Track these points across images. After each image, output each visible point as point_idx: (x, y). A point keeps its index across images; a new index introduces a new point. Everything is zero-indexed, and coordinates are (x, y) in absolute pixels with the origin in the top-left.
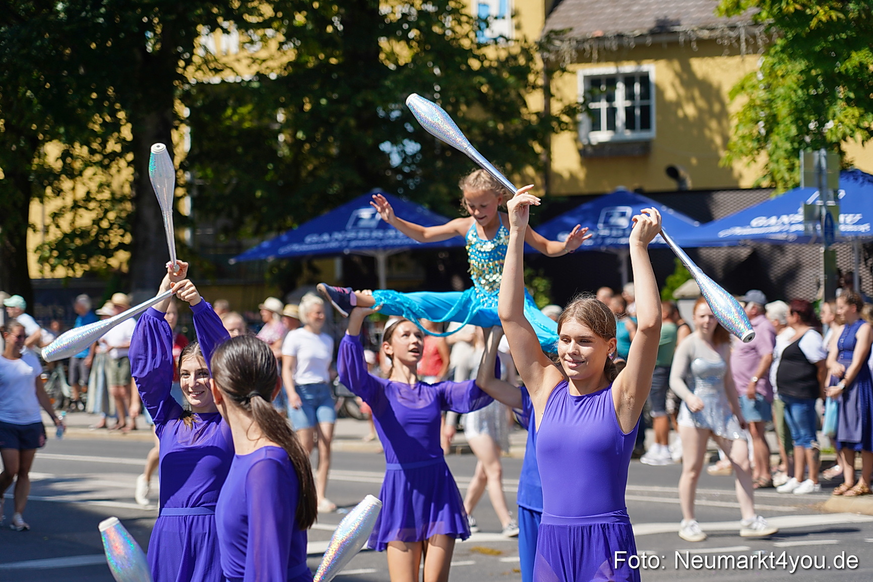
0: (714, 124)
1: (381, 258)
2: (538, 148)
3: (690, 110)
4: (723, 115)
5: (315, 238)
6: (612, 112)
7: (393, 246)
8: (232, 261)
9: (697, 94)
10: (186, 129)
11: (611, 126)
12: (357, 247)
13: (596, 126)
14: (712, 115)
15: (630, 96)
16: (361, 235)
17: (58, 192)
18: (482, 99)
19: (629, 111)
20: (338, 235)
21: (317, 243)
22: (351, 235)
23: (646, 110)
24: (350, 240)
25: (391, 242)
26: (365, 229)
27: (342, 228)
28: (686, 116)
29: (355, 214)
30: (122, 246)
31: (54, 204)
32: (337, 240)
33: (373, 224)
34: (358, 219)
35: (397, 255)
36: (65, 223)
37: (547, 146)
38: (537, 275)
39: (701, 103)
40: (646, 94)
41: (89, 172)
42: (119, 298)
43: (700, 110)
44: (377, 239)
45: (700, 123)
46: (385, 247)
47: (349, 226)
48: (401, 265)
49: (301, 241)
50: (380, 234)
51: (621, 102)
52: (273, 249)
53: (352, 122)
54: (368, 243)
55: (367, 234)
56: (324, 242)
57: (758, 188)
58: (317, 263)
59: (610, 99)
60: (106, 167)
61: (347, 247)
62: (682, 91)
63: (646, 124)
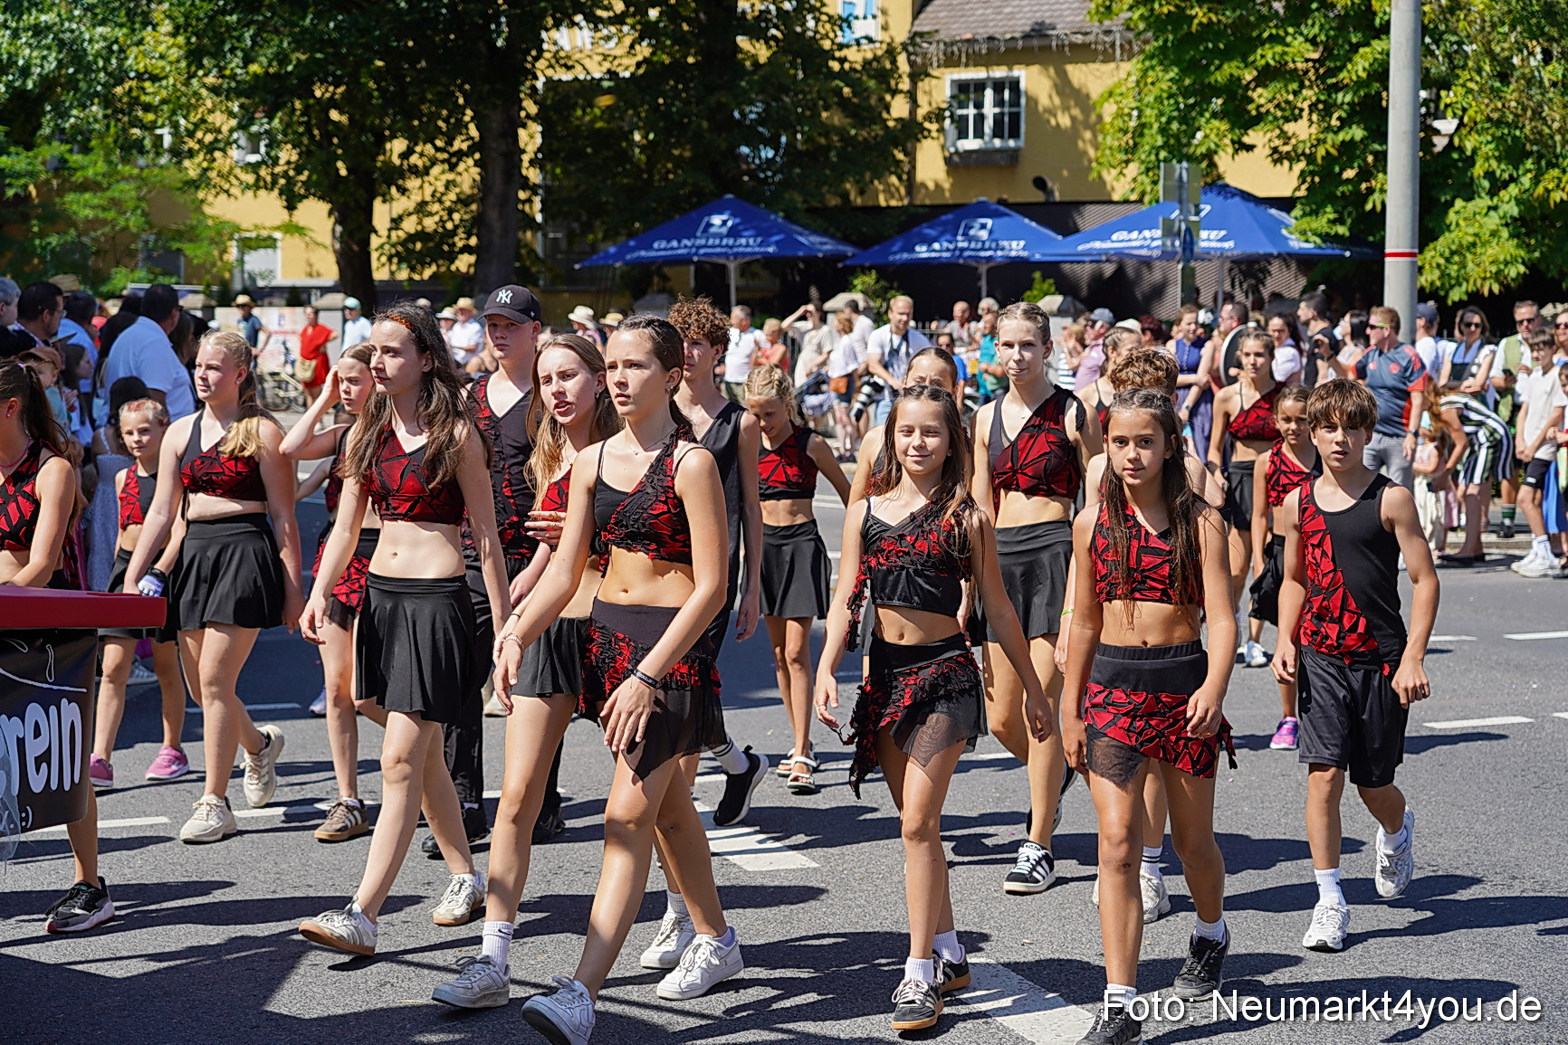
0: (1088, 135)
1: (732, 266)
2: (900, 156)
3: (1065, 121)
4: (1097, 126)
5: (663, 244)
6: (980, 118)
7: (744, 254)
8: (577, 266)
9: (1072, 103)
10: (536, 128)
11: (979, 134)
12: (705, 254)
13: (963, 134)
14: (1088, 126)
15: (999, 102)
16: (711, 242)
17: (403, 191)
18: (844, 104)
19: (998, 120)
20: (686, 242)
21: (665, 249)
22: (703, 242)
23: (1015, 118)
24: (699, 248)
25: (741, 250)
26: (715, 236)
27: (692, 236)
28: (1058, 125)
29: (706, 219)
30: (467, 249)
31: (401, 204)
32: (686, 246)
33: (724, 230)
34: (709, 225)
35: (749, 263)
36: (410, 225)
37: (911, 155)
38: (892, 288)
39: (1076, 112)
40: (1015, 101)
41: (436, 170)
42: (464, 302)
43: (1073, 119)
44: (727, 246)
45: (1074, 134)
46: (736, 255)
47: (699, 234)
48: (754, 275)
49: (650, 248)
50: (731, 242)
51: (990, 110)
52: (619, 255)
53: (705, 124)
54: (718, 250)
55: (717, 241)
56: (672, 249)
57: (1126, 202)
58: (667, 270)
59: (979, 105)
60: (452, 167)
61: (696, 254)
62: (1057, 101)
63: (1015, 134)
